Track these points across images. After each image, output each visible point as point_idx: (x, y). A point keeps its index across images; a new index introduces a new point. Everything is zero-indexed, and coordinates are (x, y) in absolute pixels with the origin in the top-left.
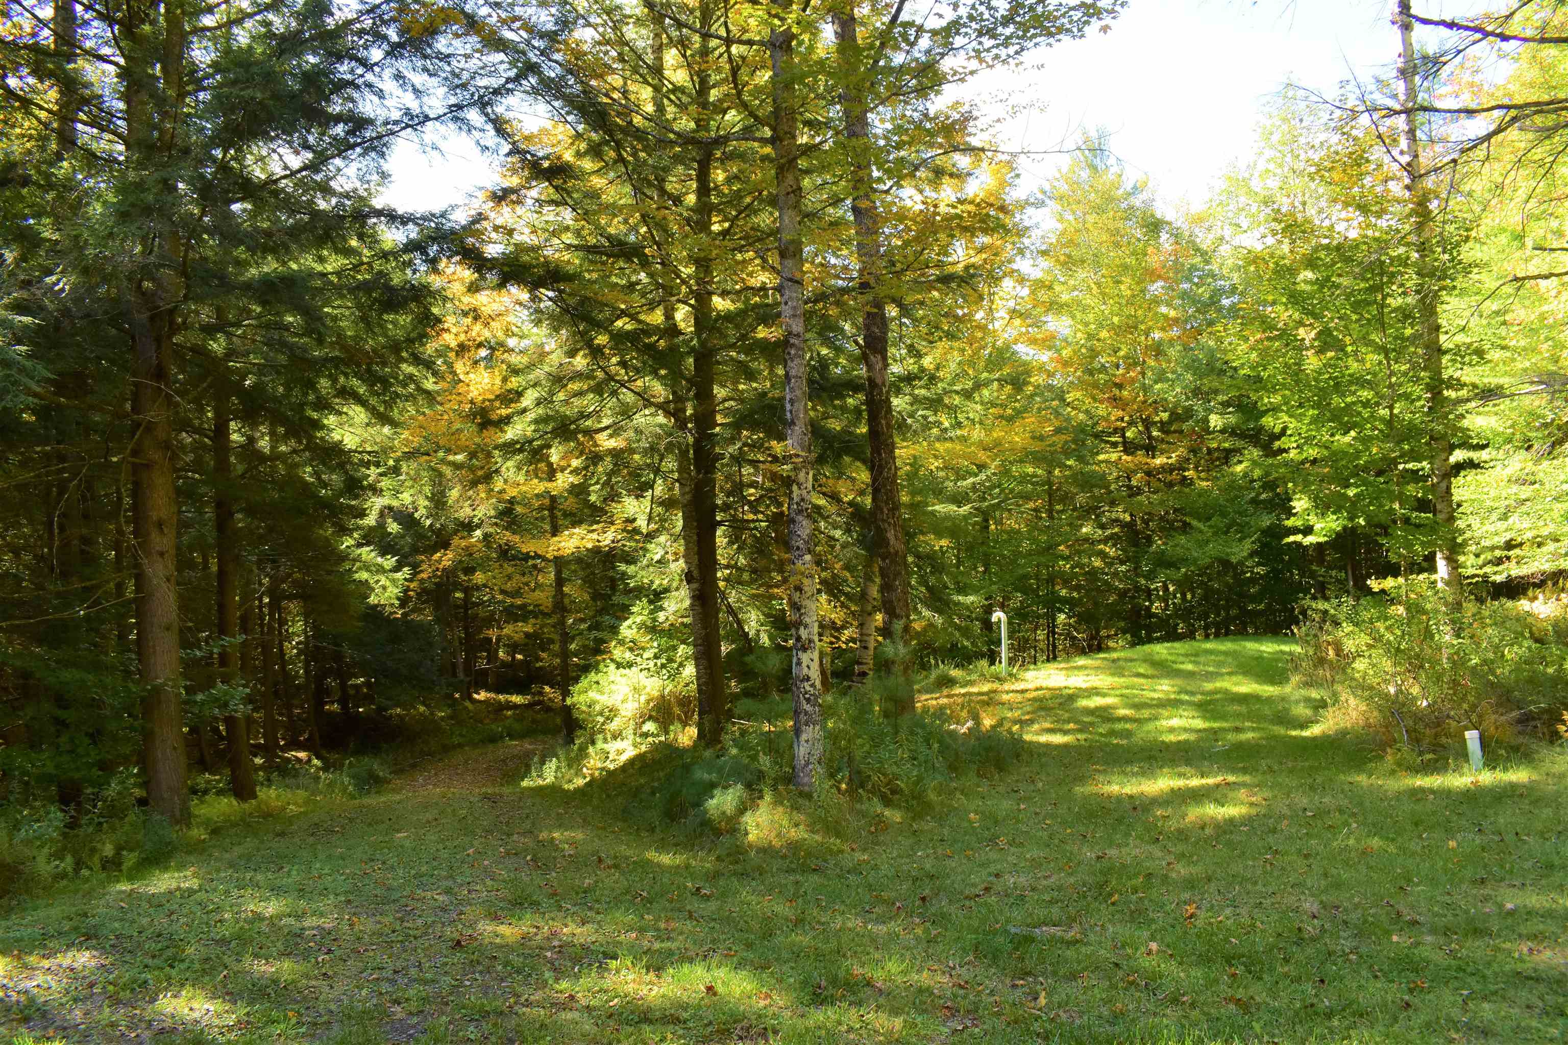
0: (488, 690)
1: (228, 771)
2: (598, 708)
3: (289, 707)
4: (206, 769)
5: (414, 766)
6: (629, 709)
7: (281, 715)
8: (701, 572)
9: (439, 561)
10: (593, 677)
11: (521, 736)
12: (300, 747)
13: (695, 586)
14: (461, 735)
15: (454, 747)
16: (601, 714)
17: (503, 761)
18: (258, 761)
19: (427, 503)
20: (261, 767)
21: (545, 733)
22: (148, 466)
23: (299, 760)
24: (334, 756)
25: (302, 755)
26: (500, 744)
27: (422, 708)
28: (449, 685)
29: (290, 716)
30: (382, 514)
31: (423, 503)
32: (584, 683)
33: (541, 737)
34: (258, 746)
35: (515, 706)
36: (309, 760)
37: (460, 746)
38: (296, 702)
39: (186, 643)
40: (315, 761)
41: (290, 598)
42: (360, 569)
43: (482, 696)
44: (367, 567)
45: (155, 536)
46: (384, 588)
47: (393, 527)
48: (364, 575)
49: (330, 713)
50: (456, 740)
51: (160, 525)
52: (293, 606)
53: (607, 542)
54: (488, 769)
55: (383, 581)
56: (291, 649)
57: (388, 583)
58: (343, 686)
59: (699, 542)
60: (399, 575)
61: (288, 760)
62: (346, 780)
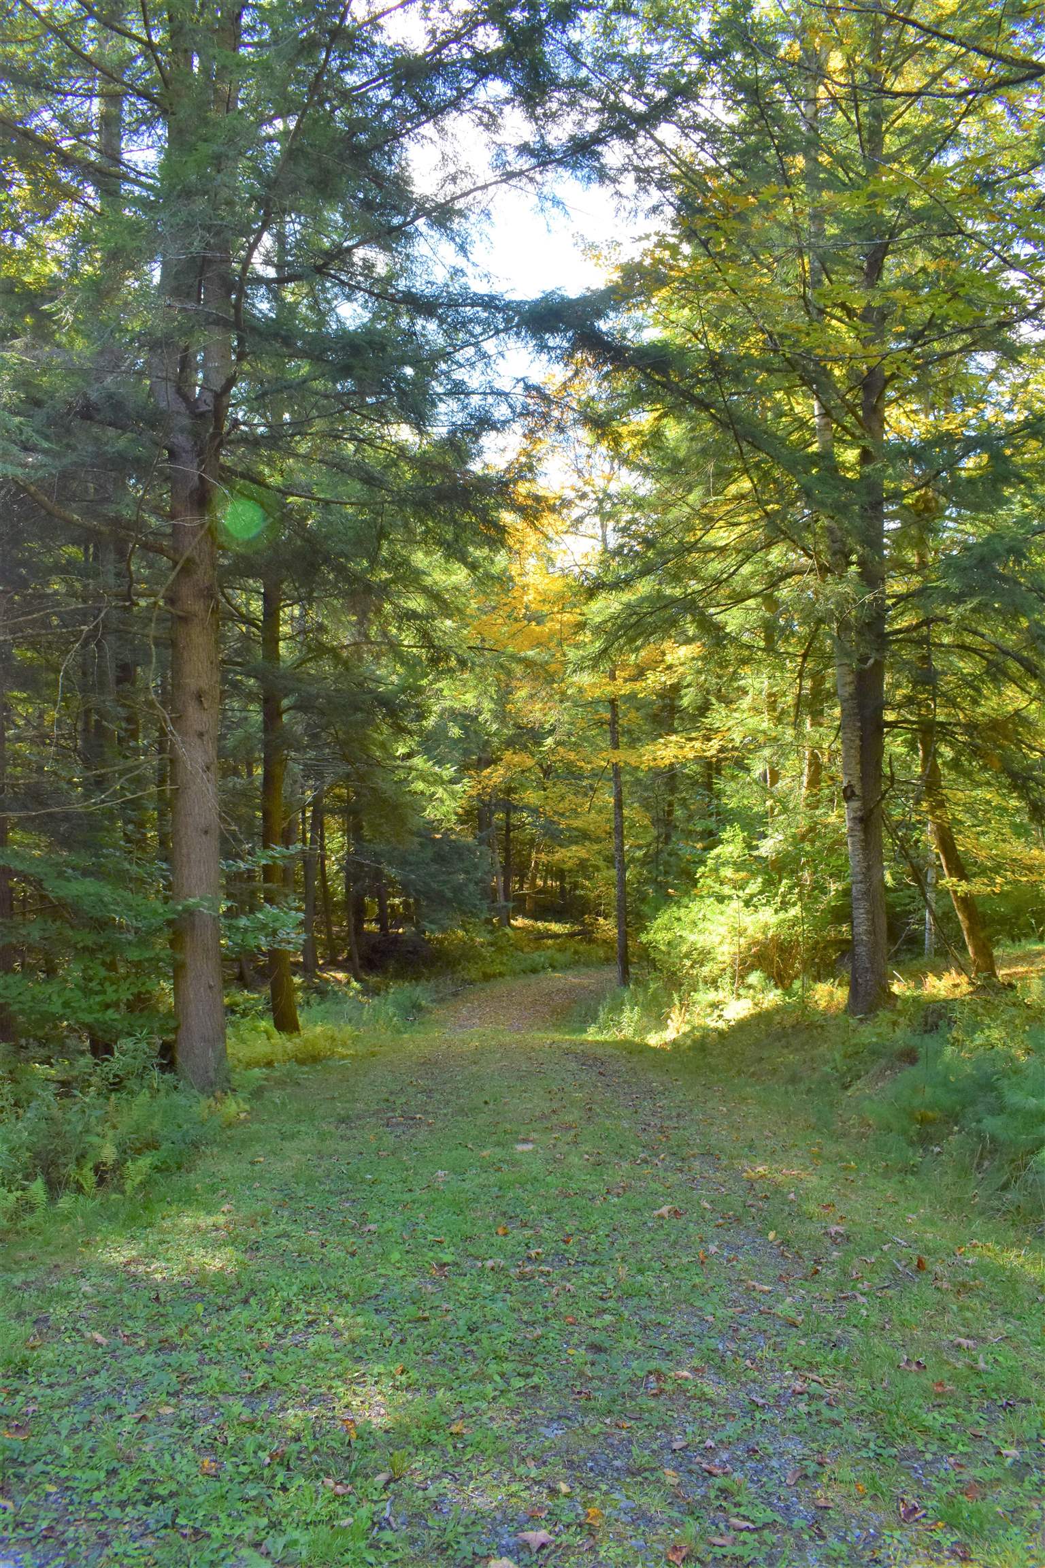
0: (525, 916)
1: (267, 990)
2: (684, 949)
3: (329, 925)
4: (246, 986)
5: (455, 995)
6: (726, 952)
7: (320, 932)
8: (863, 787)
9: (489, 778)
10: (674, 911)
11: (566, 967)
12: (340, 966)
13: (856, 804)
14: (502, 963)
15: (494, 976)
16: (687, 955)
17: (549, 994)
18: (297, 980)
19: (492, 706)
20: (300, 988)
21: (586, 965)
22: (184, 620)
23: (338, 982)
24: (373, 979)
25: (341, 976)
26: (542, 975)
27: (461, 933)
28: (490, 910)
29: (329, 933)
30: (441, 716)
31: (487, 705)
32: (662, 919)
33: (584, 970)
34: (297, 964)
35: (556, 936)
36: (349, 983)
37: (501, 975)
38: (334, 918)
39: (229, 852)
40: (355, 984)
41: (332, 812)
42: (416, 778)
43: (519, 922)
44: (423, 777)
45: (192, 711)
46: (442, 801)
47: (455, 732)
48: (420, 786)
49: (370, 933)
50: (498, 968)
51: (199, 697)
52: (333, 823)
53: (713, 752)
54: (534, 1003)
55: (440, 792)
56: (332, 866)
57: (445, 796)
58: (382, 906)
59: (863, 749)
60: (458, 787)
61: (327, 981)
62: (391, 1010)
